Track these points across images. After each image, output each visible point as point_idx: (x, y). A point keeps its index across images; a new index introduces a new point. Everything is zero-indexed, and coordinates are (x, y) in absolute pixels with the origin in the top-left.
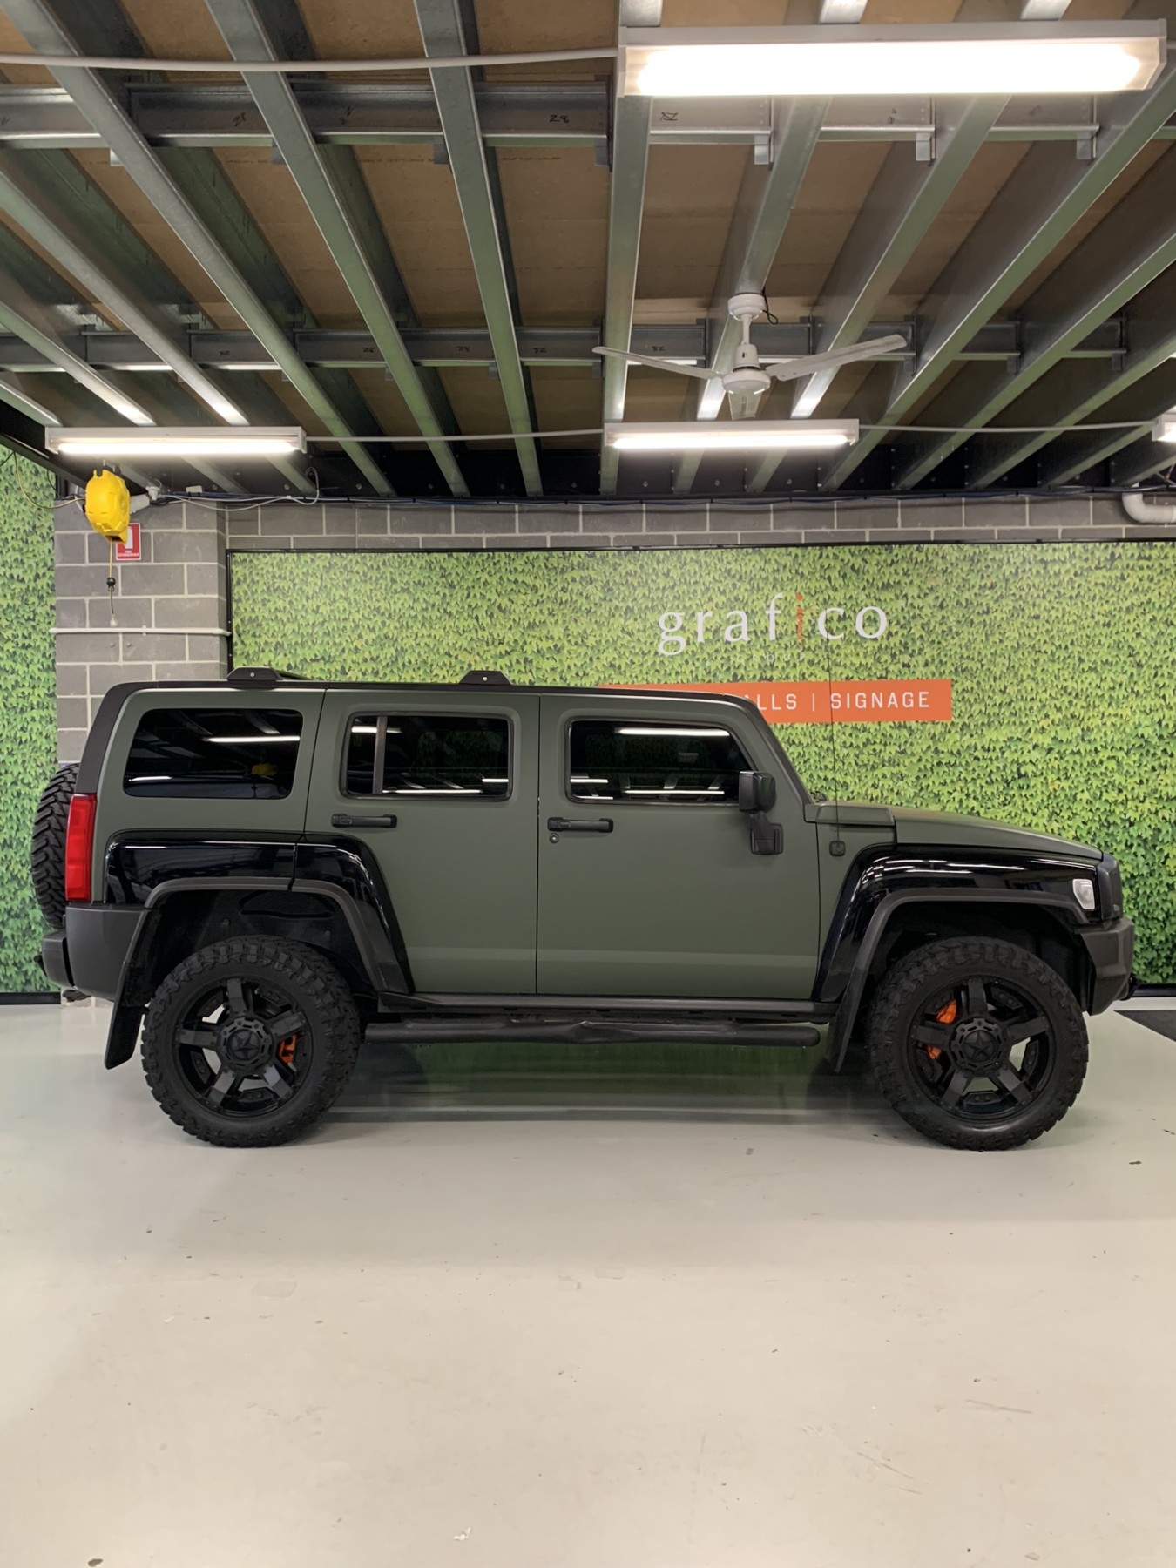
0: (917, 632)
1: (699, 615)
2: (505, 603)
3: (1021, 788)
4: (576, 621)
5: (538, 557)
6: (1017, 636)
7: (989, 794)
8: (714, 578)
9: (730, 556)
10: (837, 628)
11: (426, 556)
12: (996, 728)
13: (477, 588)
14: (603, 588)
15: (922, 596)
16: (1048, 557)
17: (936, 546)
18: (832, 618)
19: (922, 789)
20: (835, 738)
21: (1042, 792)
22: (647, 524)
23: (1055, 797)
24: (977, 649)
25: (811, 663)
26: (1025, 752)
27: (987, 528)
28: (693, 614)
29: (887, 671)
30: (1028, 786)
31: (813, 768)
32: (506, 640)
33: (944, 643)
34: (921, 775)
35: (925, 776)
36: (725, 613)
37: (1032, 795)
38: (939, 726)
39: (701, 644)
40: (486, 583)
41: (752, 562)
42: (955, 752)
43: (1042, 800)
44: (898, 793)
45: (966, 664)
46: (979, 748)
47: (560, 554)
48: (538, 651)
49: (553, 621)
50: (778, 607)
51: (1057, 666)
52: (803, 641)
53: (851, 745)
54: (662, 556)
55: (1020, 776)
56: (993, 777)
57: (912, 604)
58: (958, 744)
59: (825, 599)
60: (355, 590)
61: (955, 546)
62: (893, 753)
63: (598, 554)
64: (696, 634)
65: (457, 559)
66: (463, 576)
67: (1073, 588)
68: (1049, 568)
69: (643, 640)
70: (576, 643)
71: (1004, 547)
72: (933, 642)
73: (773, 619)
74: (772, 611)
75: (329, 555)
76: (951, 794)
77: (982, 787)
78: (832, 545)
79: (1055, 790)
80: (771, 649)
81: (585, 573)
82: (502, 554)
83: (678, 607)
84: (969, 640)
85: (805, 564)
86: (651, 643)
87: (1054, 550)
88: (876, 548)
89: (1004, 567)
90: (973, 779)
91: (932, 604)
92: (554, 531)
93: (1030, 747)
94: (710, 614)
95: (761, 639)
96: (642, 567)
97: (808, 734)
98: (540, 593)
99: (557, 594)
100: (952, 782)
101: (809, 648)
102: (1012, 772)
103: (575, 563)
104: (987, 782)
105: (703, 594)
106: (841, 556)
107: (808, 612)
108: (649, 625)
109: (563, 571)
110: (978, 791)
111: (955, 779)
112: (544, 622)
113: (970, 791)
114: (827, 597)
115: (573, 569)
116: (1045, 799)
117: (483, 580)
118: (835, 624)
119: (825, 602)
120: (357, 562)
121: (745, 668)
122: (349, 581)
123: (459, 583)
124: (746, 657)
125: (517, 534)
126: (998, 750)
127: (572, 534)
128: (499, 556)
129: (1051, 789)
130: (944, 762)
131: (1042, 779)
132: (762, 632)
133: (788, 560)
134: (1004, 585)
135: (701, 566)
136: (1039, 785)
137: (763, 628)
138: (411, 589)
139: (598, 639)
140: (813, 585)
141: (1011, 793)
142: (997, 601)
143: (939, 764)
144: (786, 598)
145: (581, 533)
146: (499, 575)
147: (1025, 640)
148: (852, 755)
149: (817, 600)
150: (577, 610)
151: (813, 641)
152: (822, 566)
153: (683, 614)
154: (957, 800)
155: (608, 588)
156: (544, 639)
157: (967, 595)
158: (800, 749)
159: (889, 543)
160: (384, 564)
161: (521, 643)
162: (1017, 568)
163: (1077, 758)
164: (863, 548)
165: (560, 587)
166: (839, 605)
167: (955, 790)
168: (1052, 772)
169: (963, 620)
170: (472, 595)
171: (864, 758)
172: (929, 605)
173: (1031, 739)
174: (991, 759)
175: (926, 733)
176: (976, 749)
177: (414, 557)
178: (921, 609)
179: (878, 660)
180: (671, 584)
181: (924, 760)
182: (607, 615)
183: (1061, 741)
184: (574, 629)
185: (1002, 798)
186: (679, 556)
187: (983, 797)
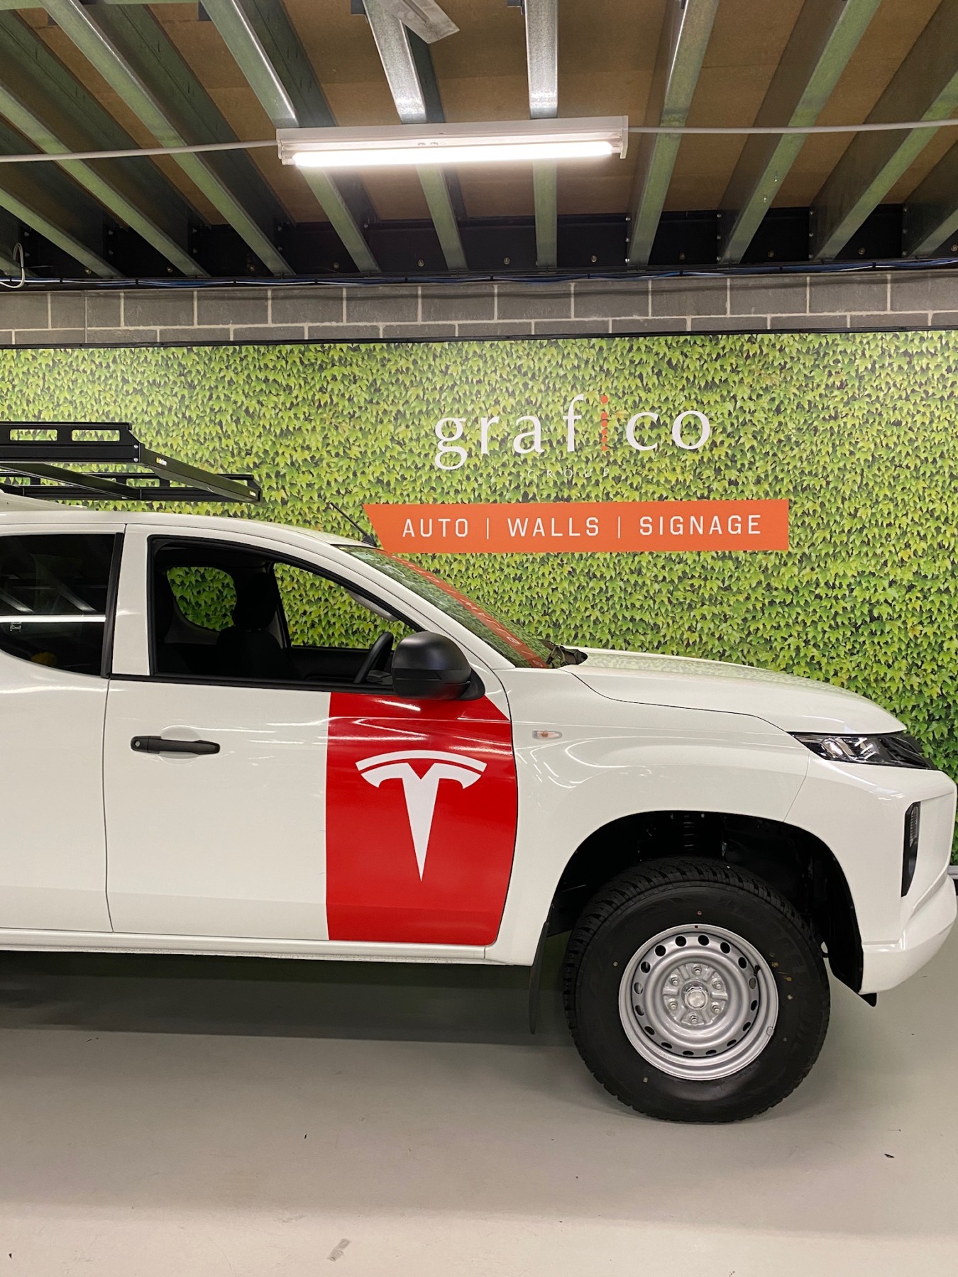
0: (748, 442)
1: (483, 421)
2: (253, 405)
3: (873, 634)
4: (337, 428)
5: (292, 351)
6: (872, 446)
7: (834, 641)
8: (501, 376)
9: (521, 349)
10: (649, 437)
11: (163, 352)
12: (844, 560)
13: (220, 388)
14: (368, 388)
15: (754, 397)
16: (913, 349)
17: (772, 336)
18: (643, 425)
19: (749, 633)
20: (644, 571)
21: (900, 639)
22: (423, 312)
23: (916, 645)
24: (822, 463)
25: (617, 479)
26: (880, 590)
27: (838, 314)
28: (476, 420)
29: (710, 491)
30: (882, 632)
31: (618, 607)
32: (254, 451)
33: (781, 456)
34: (749, 616)
35: (754, 617)
36: (515, 419)
37: (886, 643)
38: (773, 557)
39: (485, 456)
40: (231, 382)
41: (547, 357)
42: (791, 589)
43: (900, 649)
44: (720, 638)
45: (808, 481)
46: (822, 585)
47: (318, 347)
48: (293, 464)
49: (309, 427)
50: (577, 412)
51: (922, 484)
52: (608, 453)
53: (664, 578)
54: (439, 350)
55: (873, 619)
56: (839, 620)
57: (741, 408)
58: (796, 579)
59: (635, 402)
60: (81, 392)
61: (797, 336)
62: (715, 589)
63: (363, 347)
64: (479, 444)
65: (198, 354)
66: (205, 375)
67: (945, 387)
68: (915, 362)
69: (416, 451)
70: (337, 455)
71: (858, 337)
72: (767, 453)
73: (571, 426)
74: (571, 417)
75: (52, 351)
76: (786, 639)
77: (824, 632)
78: (645, 335)
79: (916, 637)
80: (569, 463)
81: (347, 371)
82: (251, 348)
83: (458, 411)
84: (812, 452)
85: (611, 359)
86: (426, 455)
87: (922, 339)
88: (699, 340)
89: (858, 362)
90: (813, 621)
91: (766, 406)
92: (312, 322)
93: (886, 583)
94: (496, 419)
95: (557, 452)
96: (415, 362)
97: (611, 565)
98: (295, 393)
99: (314, 395)
100: (787, 625)
101: (615, 462)
102: (862, 613)
103: (336, 358)
104: (830, 626)
105: (488, 396)
106: (655, 349)
107: (614, 417)
108: (423, 433)
109: (321, 368)
110: (820, 637)
111: (791, 622)
112: (300, 428)
113: (810, 636)
114: (637, 399)
115: (333, 365)
116: (903, 647)
117: (227, 379)
118: (647, 433)
119: (635, 405)
120: (84, 359)
121: (538, 486)
122: (75, 382)
123: (200, 382)
124: (538, 473)
125: (270, 325)
126: (845, 587)
127: (334, 324)
128: (247, 350)
129: (911, 635)
130: (778, 601)
131: (899, 623)
132: (558, 442)
133: (591, 354)
134: (857, 384)
135: (486, 362)
136: (896, 631)
137: (559, 437)
138: (145, 391)
139: (363, 449)
140: (621, 384)
141: (862, 639)
142: (847, 403)
143: (772, 603)
144: (588, 401)
145: (344, 323)
146: (246, 373)
147: (882, 452)
148: (664, 591)
149: (626, 402)
150: (337, 415)
151: (619, 453)
152: (632, 362)
153: (464, 420)
154: (792, 647)
155: (374, 388)
156: (299, 449)
157: (810, 396)
158: (602, 584)
159: (715, 333)
160: (114, 361)
161: (272, 454)
162: (875, 362)
163: (945, 598)
164: (682, 339)
165: (318, 387)
166: (653, 409)
167: (791, 636)
168: (913, 615)
169: (805, 427)
170: (214, 397)
171: (679, 595)
172: (763, 409)
173: (887, 574)
174: (836, 598)
175: (757, 566)
176: (818, 585)
177: (148, 353)
178: (752, 413)
179: (699, 476)
180: (450, 384)
181: (753, 599)
182: (373, 420)
183: (926, 577)
184: (334, 438)
185: (849, 646)
186: (460, 350)
187: (825, 644)
